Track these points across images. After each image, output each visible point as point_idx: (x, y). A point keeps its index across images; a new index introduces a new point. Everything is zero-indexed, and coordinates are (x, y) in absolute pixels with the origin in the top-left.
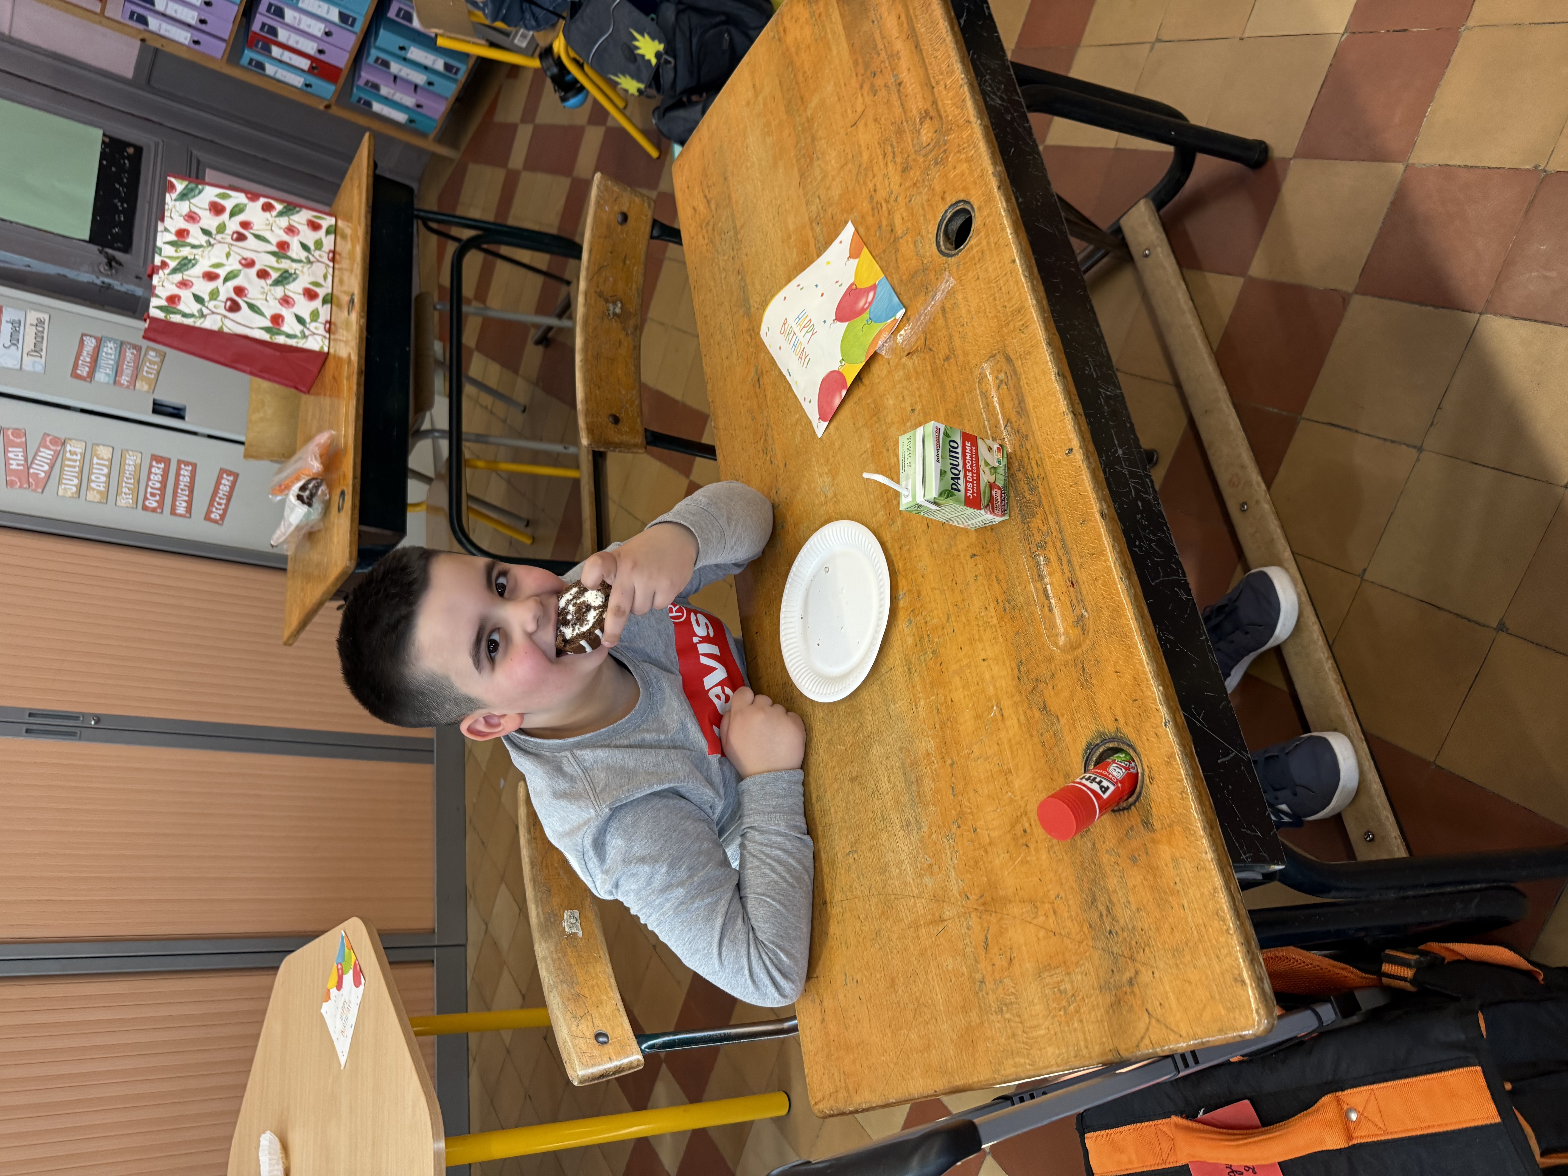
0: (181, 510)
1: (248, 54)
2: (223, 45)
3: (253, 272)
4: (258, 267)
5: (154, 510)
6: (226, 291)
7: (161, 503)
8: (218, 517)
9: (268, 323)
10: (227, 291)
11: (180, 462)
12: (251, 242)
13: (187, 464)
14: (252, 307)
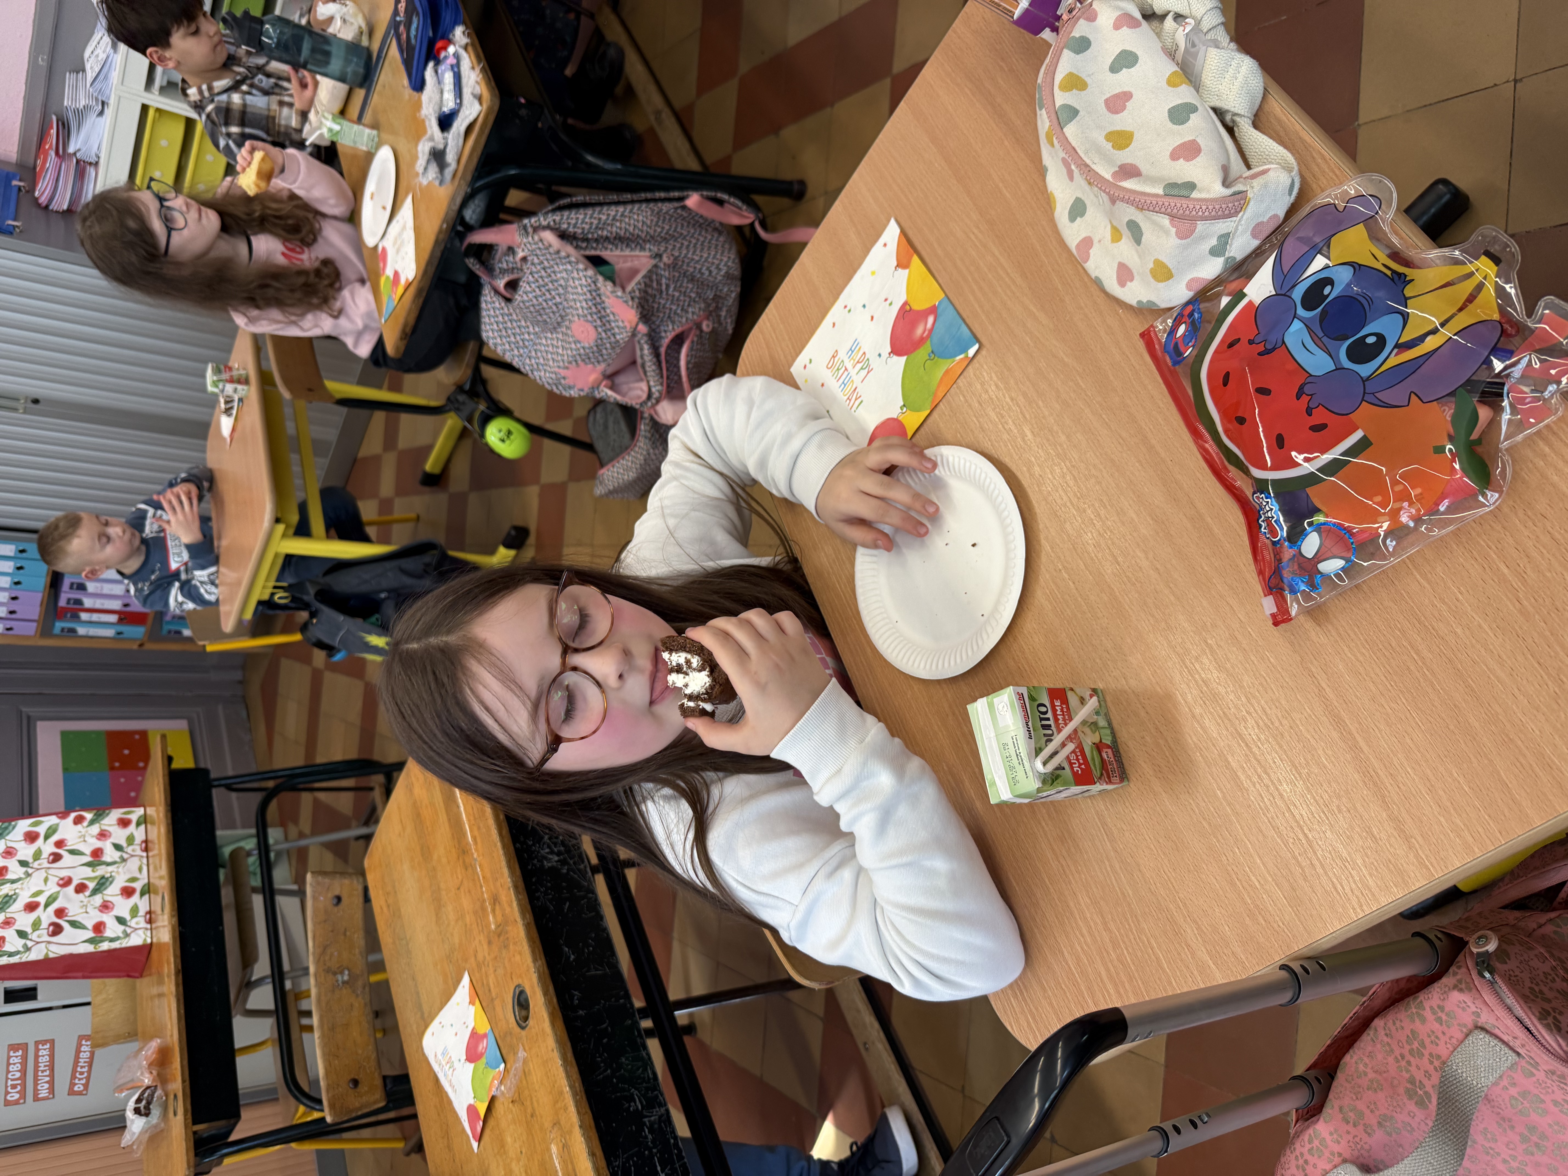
0: (43, 1093)
1: (59, 625)
2: (35, 625)
3: (71, 889)
4: (75, 882)
5: (16, 1102)
6: (47, 916)
7: (23, 1094)
8: (82, 1088)
9: (90, 934)
10: (49, 917)
11: (37, 1043)
12: (68, 859)
13: (44, 1042)
14: (74, 924)
